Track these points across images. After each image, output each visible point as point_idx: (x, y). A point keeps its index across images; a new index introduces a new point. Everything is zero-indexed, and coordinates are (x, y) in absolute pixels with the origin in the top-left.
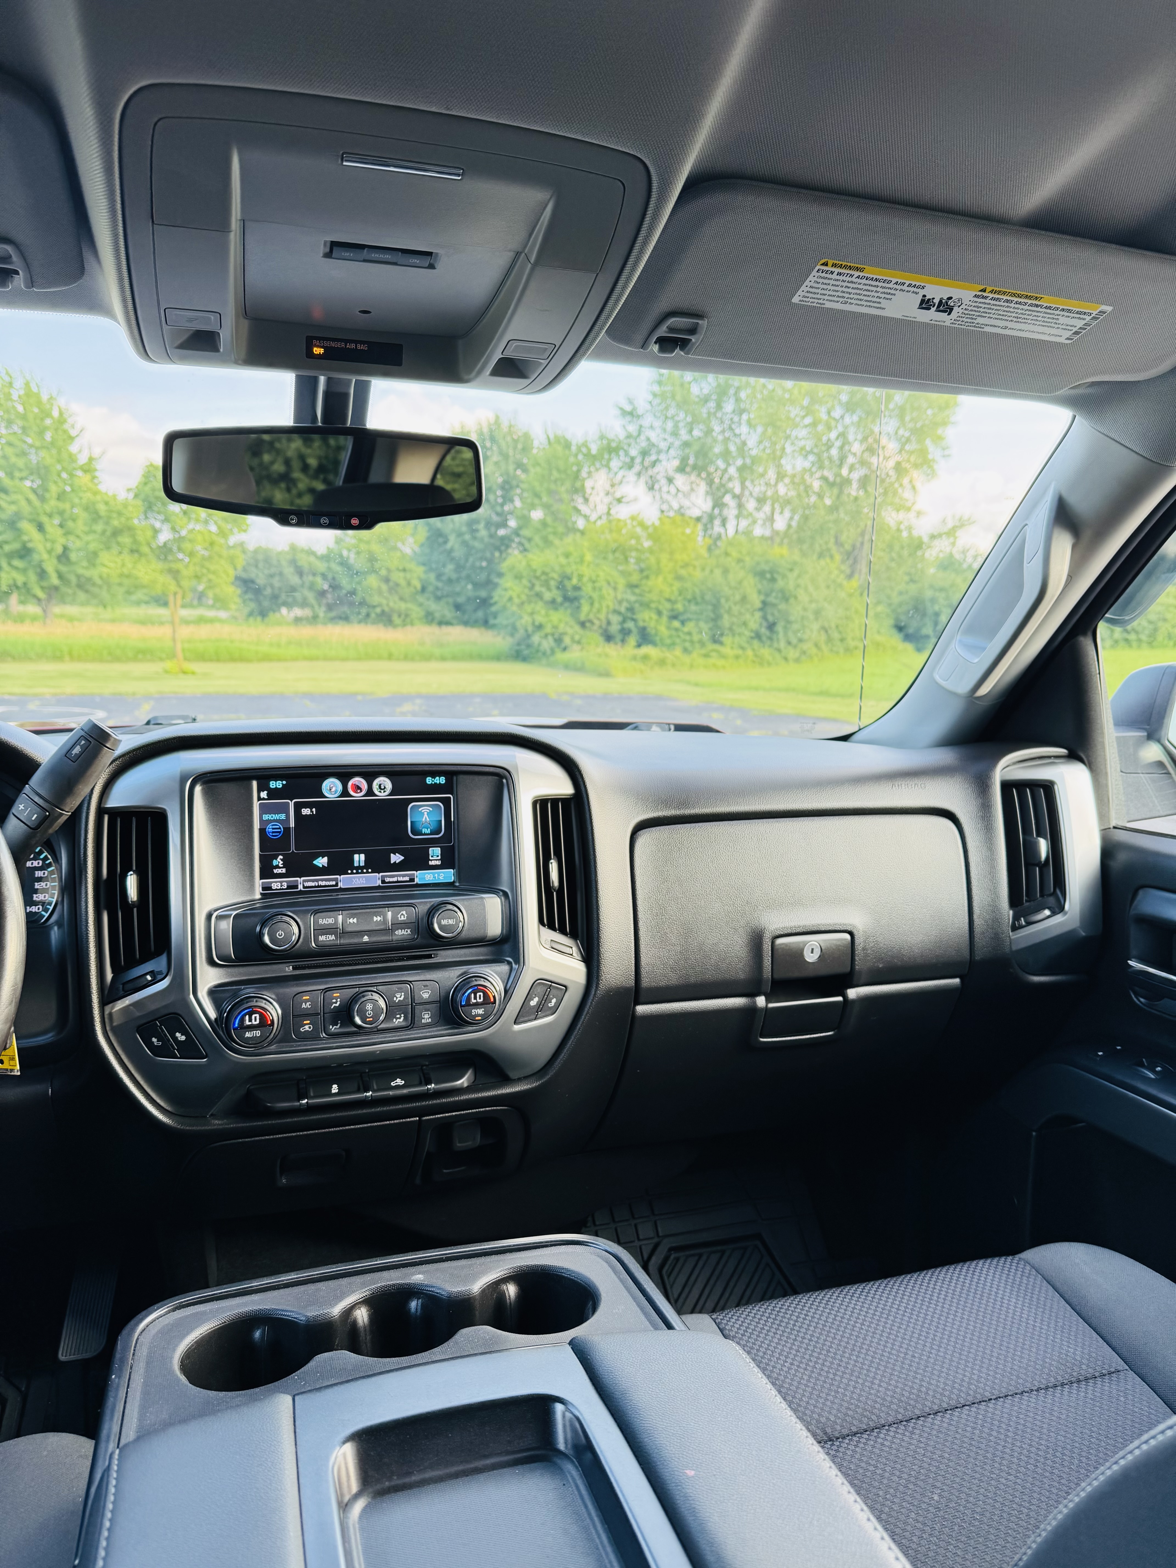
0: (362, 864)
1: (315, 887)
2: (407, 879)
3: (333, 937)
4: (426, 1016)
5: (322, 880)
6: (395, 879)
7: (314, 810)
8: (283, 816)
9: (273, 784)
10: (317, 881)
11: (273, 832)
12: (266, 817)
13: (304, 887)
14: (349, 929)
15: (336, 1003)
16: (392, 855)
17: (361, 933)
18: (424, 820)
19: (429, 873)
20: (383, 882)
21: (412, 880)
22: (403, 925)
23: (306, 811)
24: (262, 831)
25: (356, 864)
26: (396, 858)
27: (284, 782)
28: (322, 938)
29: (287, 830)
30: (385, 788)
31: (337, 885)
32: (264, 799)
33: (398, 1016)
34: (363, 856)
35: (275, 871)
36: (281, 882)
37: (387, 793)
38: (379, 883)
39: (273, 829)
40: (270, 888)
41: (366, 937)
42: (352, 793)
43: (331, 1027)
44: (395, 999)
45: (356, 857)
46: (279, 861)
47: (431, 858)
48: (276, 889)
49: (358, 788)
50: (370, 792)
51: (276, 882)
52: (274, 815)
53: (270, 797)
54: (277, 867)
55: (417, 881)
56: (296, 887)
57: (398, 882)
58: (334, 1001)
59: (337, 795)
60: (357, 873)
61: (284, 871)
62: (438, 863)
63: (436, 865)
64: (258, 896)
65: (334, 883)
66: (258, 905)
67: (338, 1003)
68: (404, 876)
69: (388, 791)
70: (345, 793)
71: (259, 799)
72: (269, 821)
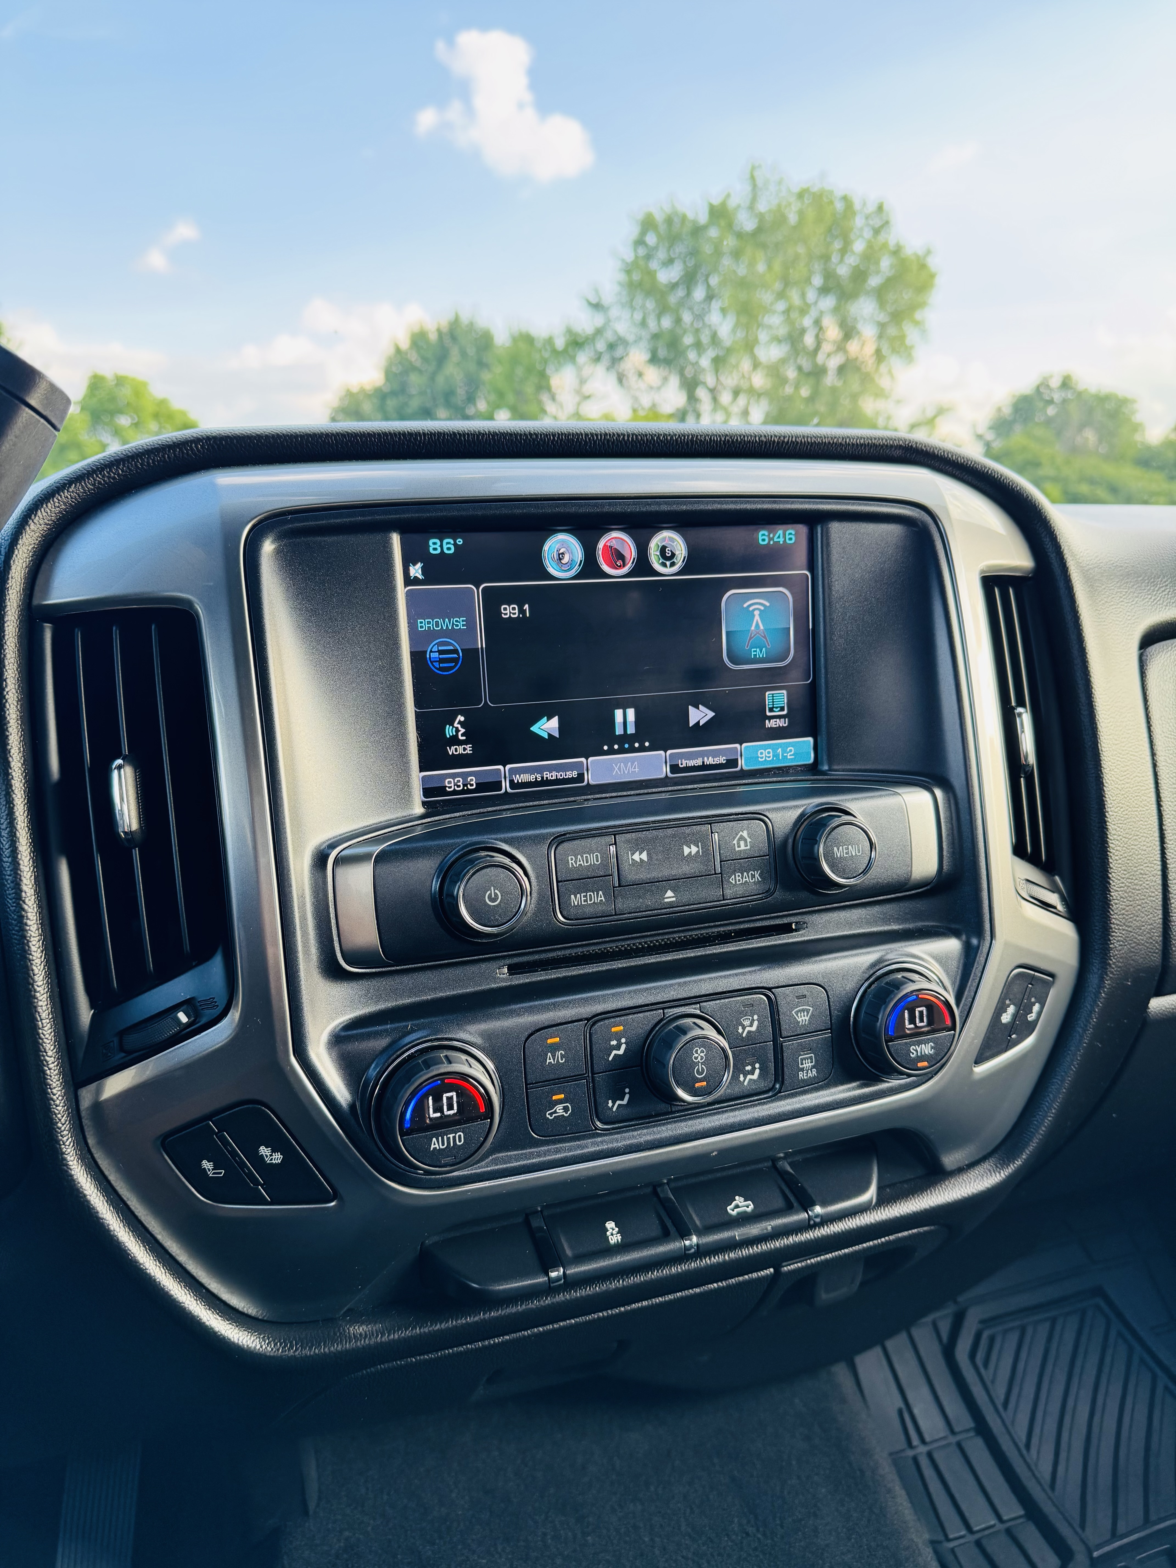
0: (631, 730)
1: (536, 784)
2: (722, 760)
3: (601, 897)
4: (807, 1064)
5: (550, 769)
6: (698, 762)
7: (526, 607)
8: (460, 623)
9: (434, 546)
10: (540, 770)
11: (441, 661)
12: (424, 625)
13: (513, 785)
14: (631, 876)
15: (618, 1047)
16: (691, 709)
17: (658, 884)
18: (753, 628)
19: (765, 748)
20: (675, 768)
21: (733, 763)
22: (744, 862)
23: (509, 611)
24: (418, 657)
25: (619, 731)
26: (699, 715)
27: (460, 542)
28: (575, 900)
29: (471, 654)
30: (673, 555)
31: (580, 778)
32: (416, 581)
33: (749, 1068)
34: (631, 713)
35: (451, 751)
36: (464, 776)
37: (675, 569)
38: (664, 771)
39: (441, 652)
40: (442, 791)
41: (669, 893)
42: (605, 568)
43: (610, 1104)
44: (740, 1030)
45: (619, 714)
46: (456, 728)
47: (768, 714)
48: (455, 792)
49: (617, 557)
50: (643, 565)
51: (453, 776)
52: (440, 621)
53: (430, 576)
54: (454, 740)
55: (743, 764)
56: (497, 785)
57: (704, 767)
58: (614, 1043)
59: (573, 573)
60: (621, 751)
61: (469, 749)
62: (782, 723)
63: (780, 728)
64: (419, 810)
65: (574, 774)
66: (418, 832)
67: (623, 1047)
68: (715, 754)
69: (679, 565)
70: (590, 566)
71: (409, 581)
72: (431, 635)
